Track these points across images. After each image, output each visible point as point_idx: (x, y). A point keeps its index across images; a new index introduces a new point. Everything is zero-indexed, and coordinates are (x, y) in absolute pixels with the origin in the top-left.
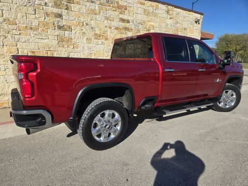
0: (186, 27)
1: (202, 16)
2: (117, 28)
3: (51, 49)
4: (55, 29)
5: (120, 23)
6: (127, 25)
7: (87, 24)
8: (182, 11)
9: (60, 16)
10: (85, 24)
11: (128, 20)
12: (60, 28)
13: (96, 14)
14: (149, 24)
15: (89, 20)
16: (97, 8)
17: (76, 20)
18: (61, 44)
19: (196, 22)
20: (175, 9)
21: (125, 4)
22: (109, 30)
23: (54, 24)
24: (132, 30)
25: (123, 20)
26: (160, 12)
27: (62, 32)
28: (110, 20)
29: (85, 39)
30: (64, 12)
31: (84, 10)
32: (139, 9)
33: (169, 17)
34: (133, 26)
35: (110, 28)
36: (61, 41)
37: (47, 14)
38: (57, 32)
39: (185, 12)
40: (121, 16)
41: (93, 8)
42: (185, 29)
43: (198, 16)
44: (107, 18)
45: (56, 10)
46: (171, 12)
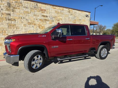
0: (80, 18)
1: (90, 13)
2: (40, 20)
3: (5, 29)
4: (7, 20)
5: (42, 17)
6: (46, 18)
7: (24, 18)
8: (77, 11)
9: (9, 14)
10: (23, 18)
12: (9, 20)
13: (29, 13)
14: (58, 18)
15: (25, 16)
16: (29, 10)
17: (18, 16)
18: (9, 27)
19: (86, 16)
20: (74, 10)
21: (45, 8)
22: (36, 20)
23: (6, 18)
24: (49, 20)
25: (44, 16)
26: (65, 12)
27: (10, 22)
28: (37, 16)
29: (23, 25)
30: (12, 13)
31: (22, 11)
32: (53, 11)
33: (70, 14)
34: (49, 19)
35: (37, 20)
36: (10, 26)
37: (3, 14)
38: (8, 22)
39: (79, 11)
40: (43, 14)
42: (80, 20)
43: (88, 13)
44: (35, 15)
45: (7, 12)
46: (71, 12)
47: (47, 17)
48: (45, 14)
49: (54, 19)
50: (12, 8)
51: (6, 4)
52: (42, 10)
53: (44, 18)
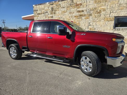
11: (82, 10)
41: (64, 10)
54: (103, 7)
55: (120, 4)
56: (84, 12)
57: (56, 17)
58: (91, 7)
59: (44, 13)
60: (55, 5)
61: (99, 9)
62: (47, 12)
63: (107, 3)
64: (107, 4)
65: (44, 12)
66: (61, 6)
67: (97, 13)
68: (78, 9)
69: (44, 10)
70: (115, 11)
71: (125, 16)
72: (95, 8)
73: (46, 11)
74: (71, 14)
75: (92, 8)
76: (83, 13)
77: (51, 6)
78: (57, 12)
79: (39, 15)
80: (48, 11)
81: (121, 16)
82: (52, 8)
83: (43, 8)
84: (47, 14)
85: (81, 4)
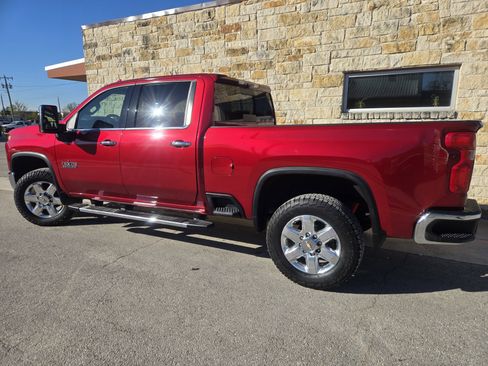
47: (244, 51)
48: (237, 44)
49: (273, 54)
50: (151, 51)
51: (140, 43)
52: (226, 29)
53: (235, 59)
54: (307, 39)
55: (361, 29)
56: (250, 53)
57: (159, 69)
58: (270, 36)
59: (120, 55)
60: (154, 29)
61: (296, 43)
62: (128, 52)
63: (318, 23)
64: (318, 30)
65: (119, 52)
66: (176, 33)
67: (290, 59)
68: (229, 44)
69: (119, 45)
70: (344, 54)
71: (376, 71)
72: (284, 43)
73: (124, 49)
74: (209, 60)
75: (275, 41)
76: (244, 57)
77: (143, 31)
78: (162, 53)
79: (104, 63)
80: (133, 48)
81: (365, 69)
82: (146, 39)
83: (115, 36)
84: (128, 57)
85: (238, 27)
